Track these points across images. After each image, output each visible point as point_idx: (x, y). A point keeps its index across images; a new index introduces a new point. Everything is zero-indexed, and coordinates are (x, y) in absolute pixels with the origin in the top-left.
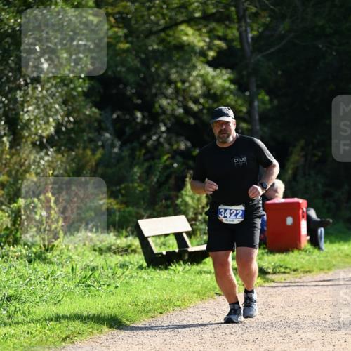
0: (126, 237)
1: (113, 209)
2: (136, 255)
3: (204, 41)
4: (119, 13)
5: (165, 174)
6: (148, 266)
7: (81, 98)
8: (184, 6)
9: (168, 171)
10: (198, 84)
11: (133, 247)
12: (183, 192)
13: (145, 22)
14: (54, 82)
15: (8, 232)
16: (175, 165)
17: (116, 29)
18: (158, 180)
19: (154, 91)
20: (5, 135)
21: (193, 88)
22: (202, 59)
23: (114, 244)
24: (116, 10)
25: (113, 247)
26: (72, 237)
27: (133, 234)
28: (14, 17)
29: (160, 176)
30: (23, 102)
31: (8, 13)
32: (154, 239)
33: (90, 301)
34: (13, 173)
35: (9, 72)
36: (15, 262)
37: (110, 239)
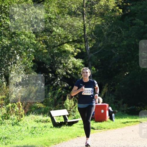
0: (46, 117)
1: (41, 107)
2: (50, 123)
3: (73, 49)
4: (44, 40)
5: (60, 95)
6: (54, 127)
7: (31, 69)
8: (66, 37)
9: (61, 94)
10: (71, 64)
11: (49, 120)
12: (66, 101)
13: (53, 43)
14: (21, 63)
15: (5, 115)
16: (63, 92)
17: (43, 45)
18: (57, 97)
19: (56, 66)
20: (4, 81)
21: (69, 66)
22: (72, 55)
23: (42, 119)
24: (43, 39)
25: (42, 120)
26: (27, 117)
27: (48, 116)
28: (8, 41)
29: (58, 96)
30: (11, 70)
31: (5, 39)
32: (56, 117)
33: (34, 139)
34: (7, 95)
35: (6, 60)
36: (8, 126)
37: (41, 117)
